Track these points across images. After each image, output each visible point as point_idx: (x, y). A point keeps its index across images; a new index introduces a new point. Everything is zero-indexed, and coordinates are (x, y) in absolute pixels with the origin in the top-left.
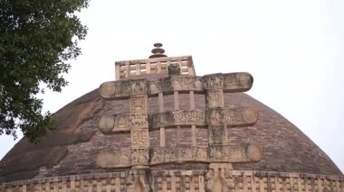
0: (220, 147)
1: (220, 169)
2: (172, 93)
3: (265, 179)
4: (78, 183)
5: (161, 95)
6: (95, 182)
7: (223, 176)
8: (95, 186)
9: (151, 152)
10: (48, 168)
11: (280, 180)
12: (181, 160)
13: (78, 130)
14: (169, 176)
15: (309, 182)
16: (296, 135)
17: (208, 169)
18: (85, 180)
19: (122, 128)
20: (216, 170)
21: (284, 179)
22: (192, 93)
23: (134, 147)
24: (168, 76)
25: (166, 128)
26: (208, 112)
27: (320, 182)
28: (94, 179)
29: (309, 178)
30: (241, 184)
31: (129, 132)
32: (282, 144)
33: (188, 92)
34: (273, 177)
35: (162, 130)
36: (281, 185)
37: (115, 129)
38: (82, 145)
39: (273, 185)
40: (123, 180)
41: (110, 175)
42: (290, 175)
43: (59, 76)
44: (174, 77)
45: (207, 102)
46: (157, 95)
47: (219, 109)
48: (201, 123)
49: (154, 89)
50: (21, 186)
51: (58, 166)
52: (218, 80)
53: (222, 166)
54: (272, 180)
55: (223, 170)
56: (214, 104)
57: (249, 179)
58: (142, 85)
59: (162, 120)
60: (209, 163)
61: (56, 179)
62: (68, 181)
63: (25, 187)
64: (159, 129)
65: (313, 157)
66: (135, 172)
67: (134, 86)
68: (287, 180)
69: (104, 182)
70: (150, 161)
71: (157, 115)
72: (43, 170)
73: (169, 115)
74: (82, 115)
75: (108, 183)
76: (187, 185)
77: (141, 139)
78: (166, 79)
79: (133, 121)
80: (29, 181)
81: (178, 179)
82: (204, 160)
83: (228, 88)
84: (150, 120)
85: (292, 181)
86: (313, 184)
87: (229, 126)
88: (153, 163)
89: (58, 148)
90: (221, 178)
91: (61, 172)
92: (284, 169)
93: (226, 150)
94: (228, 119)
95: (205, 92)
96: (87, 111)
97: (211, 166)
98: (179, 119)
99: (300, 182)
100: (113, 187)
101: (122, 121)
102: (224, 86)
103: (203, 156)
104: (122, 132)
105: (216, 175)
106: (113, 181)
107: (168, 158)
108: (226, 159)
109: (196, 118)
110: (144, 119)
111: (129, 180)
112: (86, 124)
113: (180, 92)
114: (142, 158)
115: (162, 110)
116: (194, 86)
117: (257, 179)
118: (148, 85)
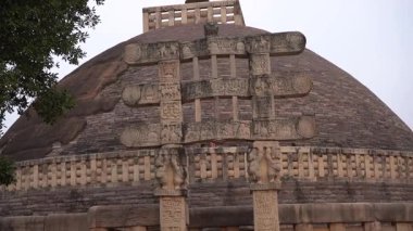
0: (266, 121)
1: (265, 148)
2: (210, 57)
3: (325, 157)
4: (99, 163)
5: (196, 60)
6: (119, 162)
7: (269, 156)
8: (120, 166)
9: (184, 128)
10: (63, 143)
11: (344, 158)
12: (219, 137)
13: (98, 97)
14: (209, 154)
15: (379, 159)
16: (368, 101)
17: (252, 148)
18: (107, 159)
19: (150, 100)
20: (261, 149)
21: (348, 156)
22: (232, 58)
23: (164, 122)
24: (204, 37)
25: (202, 99)
26: (252, 80)
27: (392, 159)
28: (118, 158)
29: (380, 155)
30: (295, 164)
31: (158, 104)
32: (349, 112)
33: (228, 56)
34: (335, 154)
35: (197, 102)
36: (344, 165)
37: (142, 102)
38: (104, 116)
39: (335, 164)
40: (153, 160)
41: (138, 153)
42: (356, 151)
43: (76, 46)
44: (211, 38)
45: (250, 68)
46: (191, 60)
47: (264, 77)
48: (244, 93)
49: (187, 52)
50: (31, 166)
51: (74, 142)
52: (263, 42)
53: (269, 144)
54: (334, 157)
55: (269, 150)
56: (258, 71)
57: (305, 157)
58: (174, 48)
59: (198, 91)
60: (253, 141)
61: (73, 158)
62: (88, 160)
63: (36, 167)
64: (193, 100)
65: (387, 128)
66: (166, 152)
67: (163, 49)
68: (353, 158)
69: (131, 161)
70: (183, 139)
71: (191, 85)
72: (57, 147)
73: (205, 84)
74: (102, 79)
75: (136, 163)
76: (230, 165)
77: (173, 113)
78: (202, 41)
79: (163, 92)
80: (41, 160)
81: (220, 158)
82: (247, 137)
83: (276, 51)
84: (183, 90)
85: (358, 159)
86: (383, 162)
87: (276, 97)
88: (186, 141)
89: (74, 119)
90: (266, 159)
91: (78, 150)
92: (350, 144)
93: (273, 126)
94: (276, 88)
95: (248, 56)
96: (109, 73)
97: (255, 144)
98: (217, 89)
99: (368, 159)
100: (142, 168)
101: (150, 91)
102: (272, 48)
103: (245, 133)
104: (150, 105)
105: (261, 155)
106: (141, 160)
107: (204, 135)
108: (273, 136)
109: (238, 88)
110: (176, 89)
111: (159, 162)
112: (107, 89)
113: (218, 56)
114: (174, 136)
115: (197, 78)
116: (236, 49)
117: (315, 157)
118: (180, 49)
